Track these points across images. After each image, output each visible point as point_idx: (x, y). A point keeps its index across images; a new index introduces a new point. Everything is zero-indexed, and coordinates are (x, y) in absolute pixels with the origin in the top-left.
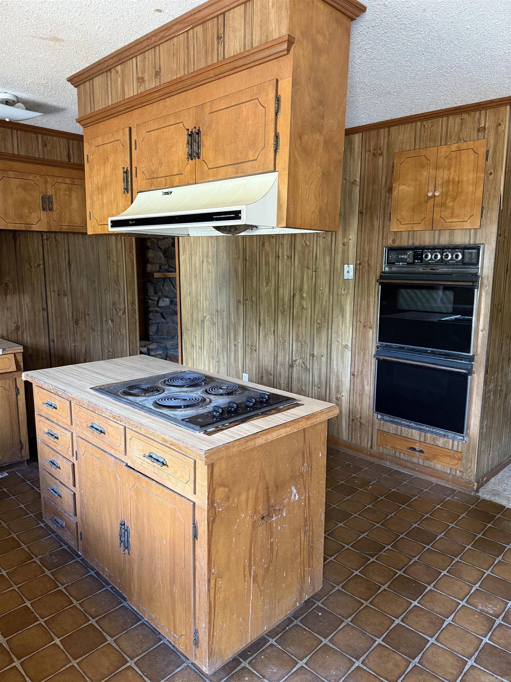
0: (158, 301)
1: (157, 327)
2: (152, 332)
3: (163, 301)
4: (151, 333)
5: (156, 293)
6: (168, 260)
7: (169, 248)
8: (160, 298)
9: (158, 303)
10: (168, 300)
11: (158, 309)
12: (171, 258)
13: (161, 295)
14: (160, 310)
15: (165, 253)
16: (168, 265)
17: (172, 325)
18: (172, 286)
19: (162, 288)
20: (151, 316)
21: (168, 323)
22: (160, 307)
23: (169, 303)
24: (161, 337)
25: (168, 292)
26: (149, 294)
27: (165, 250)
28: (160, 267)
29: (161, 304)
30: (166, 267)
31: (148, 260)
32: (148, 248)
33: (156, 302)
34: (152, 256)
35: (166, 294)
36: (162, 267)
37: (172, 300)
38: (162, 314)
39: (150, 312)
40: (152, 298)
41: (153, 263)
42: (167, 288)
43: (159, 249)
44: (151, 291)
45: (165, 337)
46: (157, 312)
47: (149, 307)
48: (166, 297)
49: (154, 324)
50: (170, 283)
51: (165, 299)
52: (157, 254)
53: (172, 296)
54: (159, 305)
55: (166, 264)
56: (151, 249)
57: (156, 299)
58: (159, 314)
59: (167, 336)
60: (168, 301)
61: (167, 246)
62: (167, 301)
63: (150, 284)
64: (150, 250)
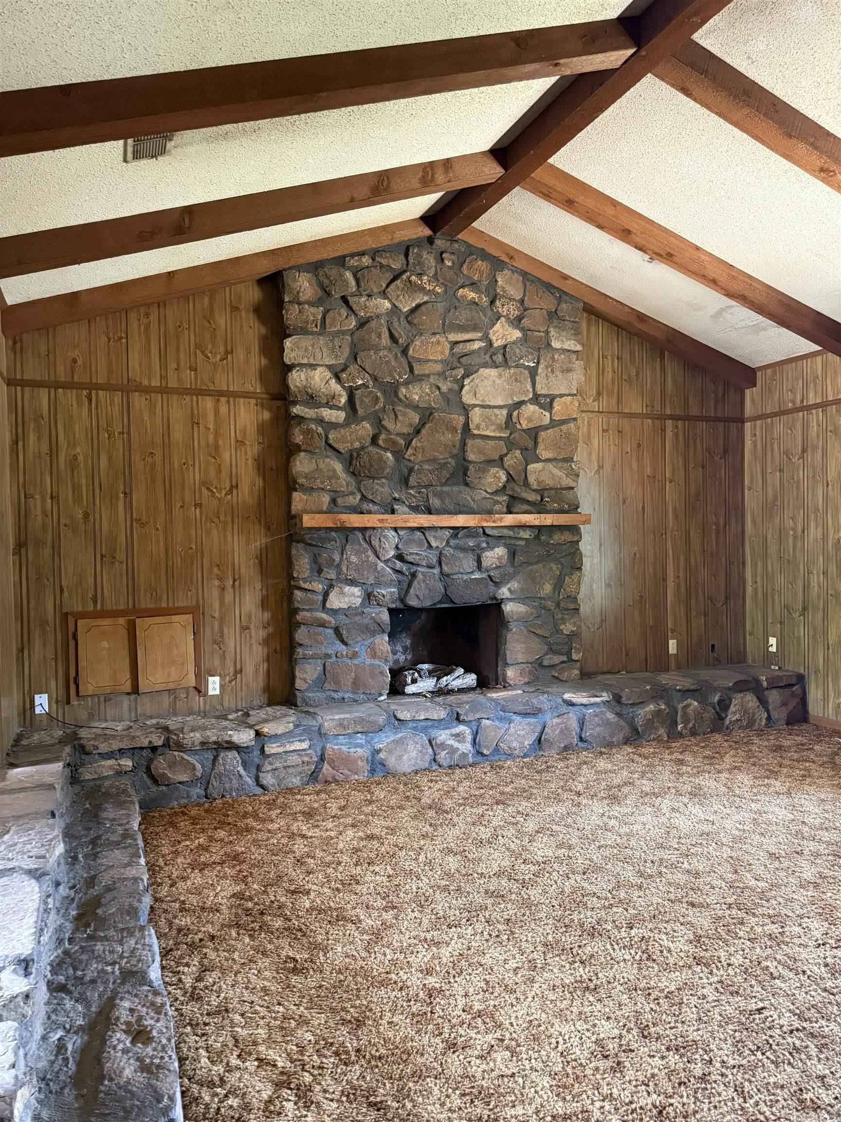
0: (326, 595)
1: (320, 668)
2: (305, 680)
3: (342, 593)
4: (299, 684)
5: (320, 571)
6: (359, 483)
7: (363, 448)
8: (331, 586)
9: (325, 601)
10: (357, 591)
11: (324, 616)
12: (370, 477)
13: (333, 576)
14: (331, 619)
15: (350, 463)
16: (359, 497)
17: (369, 661)
18: (370, 552)
19: (337, 557)
20: (301, 635)
21: (355, 655)
22: (334, 612)
23: (360, 600)
24: (335, 696)
25: (357, 570)
26: (295, 575)
27: (351, 456)
28: (334, 501)
29: (335, 601)
30: (355, 500)
31: (295, 482)
32: (298, 449)
33: (321, 597)
34: (307, 470)
35: (352, 574)
36: (340, 501)
37: (370, 590)
38: (337, 631)
39: (299, 624)
40: (306, 586)
41: (310, 490)
42: (354, 559)
43: (330, 453)
44: (303, 564)
45: (346, 696)
46: (323, 624)
47: (296, 611)
48: (352, 583)
49: (313, 657)
50: (365, 545)
51: (347, 589)
52: (322, 466)
53: (371, 581)
54: (328, 605)
55: (352, 493)
56: (305, 451)
57: (319, 587)
58: (330, 632)
59: (354, 693)
60: (359, 594)
61: (357, 445)
62: (353, 595)
63: (300, 546)
64: (302, 454)
